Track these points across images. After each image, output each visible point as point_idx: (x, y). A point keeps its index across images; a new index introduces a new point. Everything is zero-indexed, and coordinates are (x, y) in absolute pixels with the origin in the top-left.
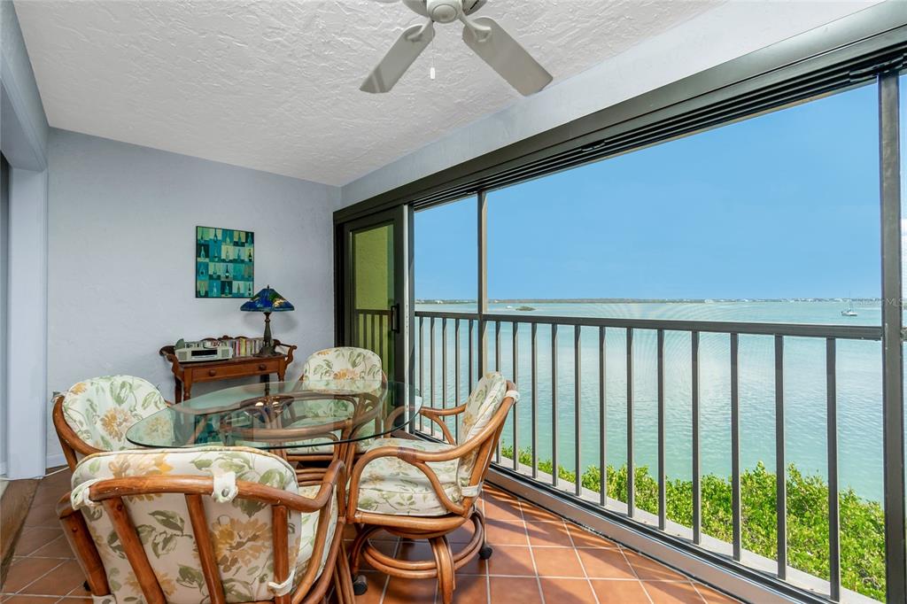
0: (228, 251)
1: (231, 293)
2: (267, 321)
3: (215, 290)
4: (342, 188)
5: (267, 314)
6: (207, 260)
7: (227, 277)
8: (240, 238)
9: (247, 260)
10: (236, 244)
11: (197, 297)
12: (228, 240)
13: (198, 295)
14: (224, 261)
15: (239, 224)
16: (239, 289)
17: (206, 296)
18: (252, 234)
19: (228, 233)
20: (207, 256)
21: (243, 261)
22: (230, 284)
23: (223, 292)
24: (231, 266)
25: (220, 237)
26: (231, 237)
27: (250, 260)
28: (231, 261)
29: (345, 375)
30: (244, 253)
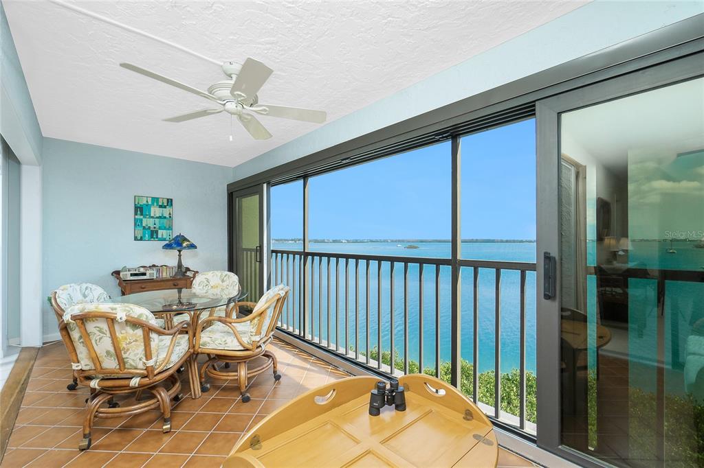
0: (155, 211)
1: (157, 237)
2: (180, 256)
3: (147, 235)
4: (234, 168)
5: (180, 251)
6: (142, 217)
7: (155, 228)
8: (163, 203)
9: (168, 216)
10: (160, 206)
11: (135, 240)
12: (155, 204)
13: (136, 239)
14: (152, 217)
15: (163, 194)
16: (162, 235)
17: (141, 239)
18: (171, 200)
19: (155, 200)
20: (142, 215)
21: (165, 217)
22: (157, 232)
23: (152, 237)
24: (157, 220)
25: (150, 203)
26: (158, 202)
27: (170, 217)
28: (157, 218)
29: (217, 287)
30: (166, 212)
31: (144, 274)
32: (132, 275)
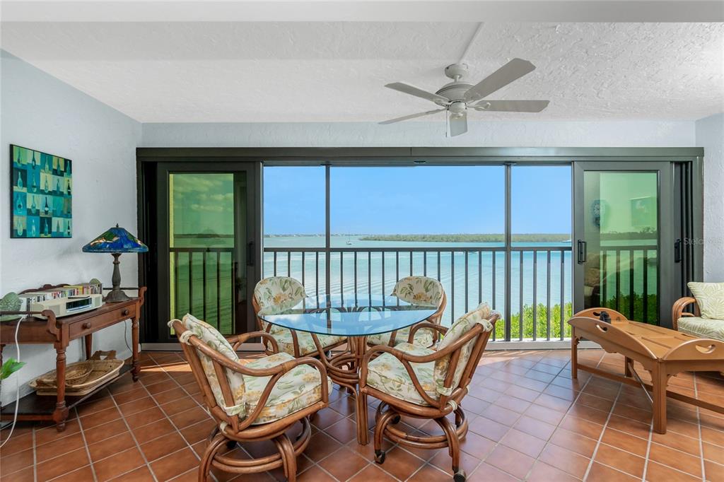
0: (47, 180)
1: (50, 232)
2: (116, 263)
3: (34, 228)
4: (143, 124)
5: (116, 256)
6: (25, 190)
7: (46, 212)
8: (59, 166)
9: (65, 192)
10: (55, 172)
11: (12, 236)
12: (47, 166)
13: (13, 234)
14: (42, 192)
15: (59, 150)
16: (58, 227)
17: (24, 236)
18: (70, 161)
19: (47, 157)
20: (25, 185)
21: (62, 194)
22: (49, 221)
23: (42, 231)
24: (50, 198)
25: (38, 163)
26: (50, 164)
27: (69, 193)
28: (50, 193)
30: (63, 181)
31: (86, 302)
32: (69, 305)
